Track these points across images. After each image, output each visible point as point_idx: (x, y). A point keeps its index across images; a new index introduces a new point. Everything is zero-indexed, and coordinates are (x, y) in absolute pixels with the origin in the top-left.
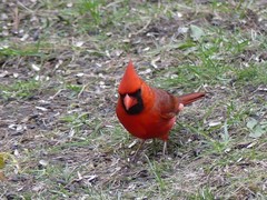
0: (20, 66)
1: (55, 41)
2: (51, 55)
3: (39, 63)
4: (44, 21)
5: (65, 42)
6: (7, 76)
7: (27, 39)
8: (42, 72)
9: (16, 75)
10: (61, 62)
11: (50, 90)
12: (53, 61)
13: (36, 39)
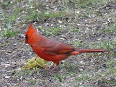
0: (53, 21)
1: (68, 11)
2: (66, 17)
3: (61, 20)
4: (63, 3)
5: (72, 11)
6: (48, 25)
7: (56, 10)
8: (63, 24)
9: (52, 25)
10: (70, 19)
11: (66, 31)
12: (67, 19)
13: (60, 10)
